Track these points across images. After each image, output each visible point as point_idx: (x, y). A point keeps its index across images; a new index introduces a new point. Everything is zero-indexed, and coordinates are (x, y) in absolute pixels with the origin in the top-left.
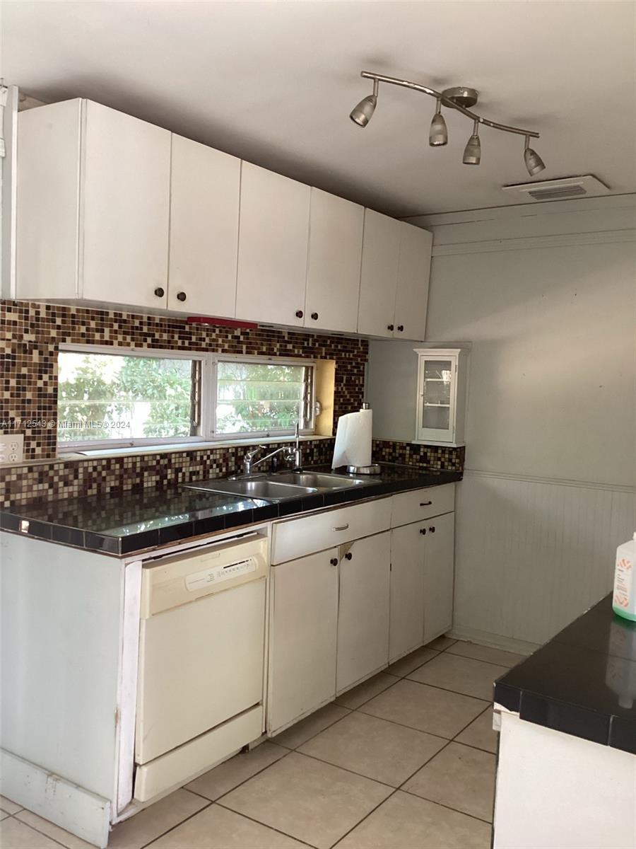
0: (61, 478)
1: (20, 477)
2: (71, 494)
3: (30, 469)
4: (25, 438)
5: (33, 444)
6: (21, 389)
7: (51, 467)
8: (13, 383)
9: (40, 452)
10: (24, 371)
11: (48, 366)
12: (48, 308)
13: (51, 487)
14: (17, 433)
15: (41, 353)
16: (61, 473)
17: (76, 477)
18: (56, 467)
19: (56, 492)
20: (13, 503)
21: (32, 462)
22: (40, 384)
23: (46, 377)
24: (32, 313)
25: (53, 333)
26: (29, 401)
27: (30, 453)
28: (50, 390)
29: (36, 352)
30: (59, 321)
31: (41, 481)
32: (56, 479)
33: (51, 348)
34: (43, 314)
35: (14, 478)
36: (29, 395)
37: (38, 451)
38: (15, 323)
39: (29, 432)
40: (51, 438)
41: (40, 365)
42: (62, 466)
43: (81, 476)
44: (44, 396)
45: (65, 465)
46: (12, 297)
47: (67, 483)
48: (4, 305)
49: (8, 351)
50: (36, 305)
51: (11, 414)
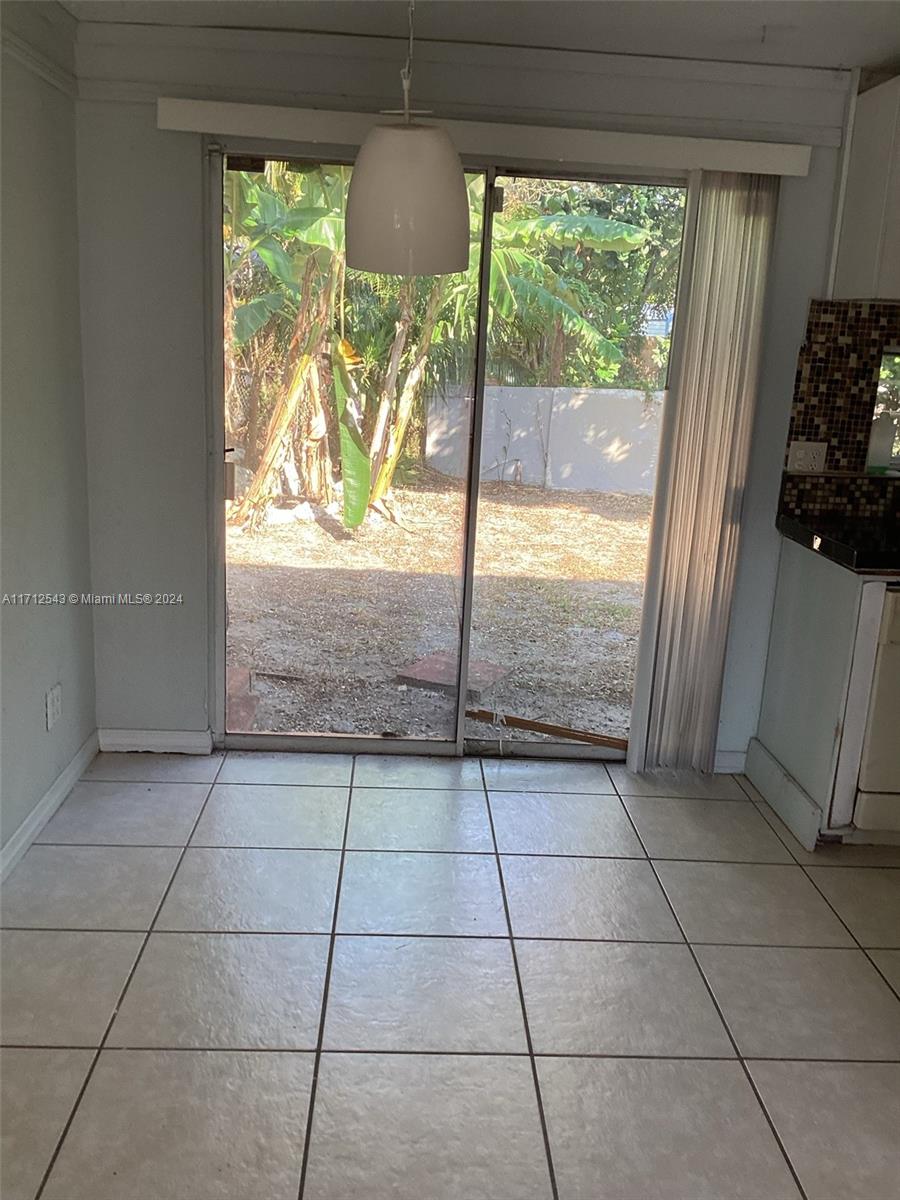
0: (863, 494)
1: (815, 486)
2: (874, 513)
3: (828, 480)
4: (830, 447)
5: (838, 455)
6: (830, 395)
7: (853, 480)
8: (823, 388)
9: (845, 464)
10: (838, 376)
11: (868, 374)
12: (872, 307)
13: (850, 501)
14: (821, 441)
15: (860, 357)
16: (865, 488)
17: (883, 495)
18: (859, 482)
19: (856, 508)
20: (804, 512)
21: (835, 473)
22: (855, 390)
23: (862, 383)
24: (852, 313)
25: (875, 335)
26: (839, 408)
27: (832, 462)
28: (867, 397)
29: (853, 356)
30: (883, 321)
31: (838, 493)
32: (857, 494)
33: (874, 351)
34: (865, 314)
35: (808, 487)
36: (840, 402)
37: (844, 462)
38: (830, 325)
39: (835, 442)
40: (862, 451)
41: (858, 370)
42: (866, 481)
43: (889, 496)
44: (859, 403)
45: (873, 481)
46: (829, 298)
47: (871, 501)
48: (820, 306)
49: (821, 355)
50: (857, 305)
51: (817, 421)
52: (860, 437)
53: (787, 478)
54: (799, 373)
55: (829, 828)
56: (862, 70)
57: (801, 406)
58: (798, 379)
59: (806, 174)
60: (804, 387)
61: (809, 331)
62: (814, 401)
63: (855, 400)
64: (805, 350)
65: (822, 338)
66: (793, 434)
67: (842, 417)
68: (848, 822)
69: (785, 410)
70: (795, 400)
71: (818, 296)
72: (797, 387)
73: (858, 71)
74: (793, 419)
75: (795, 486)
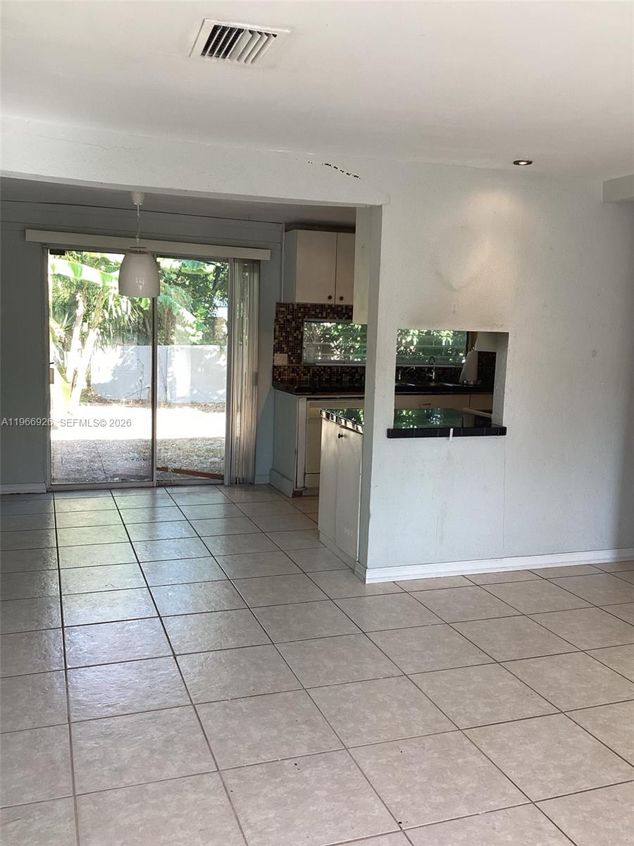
0: (302, 372)
1: (284, 370)
2: (307, 379)
3: (289, 367)
4: (288, 356)
5: (292, 358)
6: (287, 337)
7: (298, 367)
8: (284, 334)
10: (289, 330)
11: (299, 328)
12: (298, 305)
13: (298, 375)
14: (285, 353)
15: (296, 323)
16: (302, 370)
17: (309, 372)
18: (300, 368)
19: (300, 377)
20: (282, 379)
21: (290, 365)
22: (295, 335)
23: (298, 332)
24: (291, 307)
25: (300, 315)
26: (290, 341)
27: (290, 361)
28: (300, 337)
29: (293, 322)
30: (302, 310)
31: (293, 372)
32: (300, 372)
33: (300, 320)
34: (296, 308)
35: (282, 370)
36: (290, 339)
37: (294, 361)
38: (284, 311)
39: (290, 353)
40: (300, 357)
41: (296, 327)
42: (303, 367)
43: (311, 372)
44: (297, 339)
45: (305, 367)
46: (282, 302)
47: (305, 375)
48: (279, 305)
49: (282, 322)
50: (293, 305)
51: (283, 346)
52: (299, 351)
53: (274, 367)
54: (275, 329)
55: (296, 487)
56: (286, 224)
57: (277, 341)
58: (275, 331)
59: (269, 259)
60: (277, 334)
61: (277, 314)
62: (281, 339)
63: (296, 338)
64: (276, 320)
65: (281, 316)
66: (275, 351)
67: (292, 344)
68: (302, 486)
69: (270, 342)
70: (275, 338)
71: (278, 301)
72: (275, 334)
73: (284, 224)
74: (274, 346)
75: (277, 370)
